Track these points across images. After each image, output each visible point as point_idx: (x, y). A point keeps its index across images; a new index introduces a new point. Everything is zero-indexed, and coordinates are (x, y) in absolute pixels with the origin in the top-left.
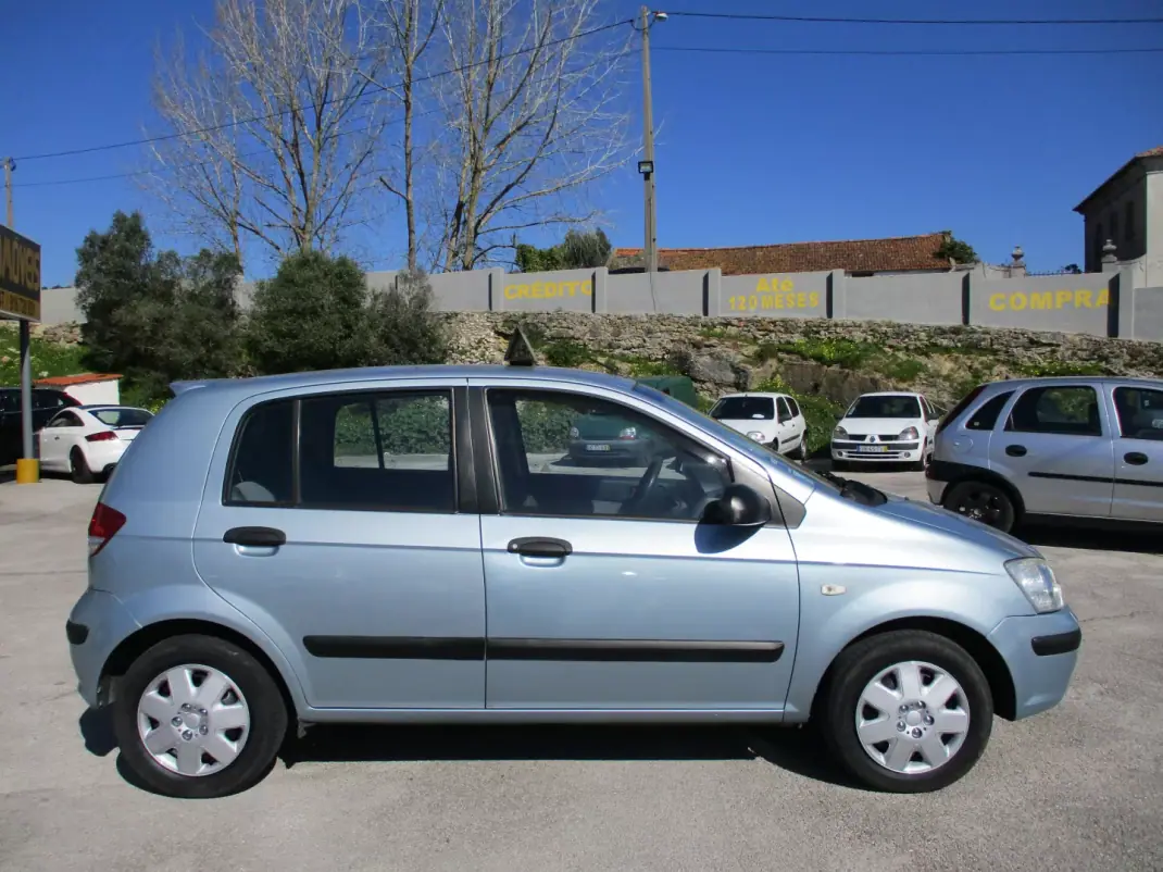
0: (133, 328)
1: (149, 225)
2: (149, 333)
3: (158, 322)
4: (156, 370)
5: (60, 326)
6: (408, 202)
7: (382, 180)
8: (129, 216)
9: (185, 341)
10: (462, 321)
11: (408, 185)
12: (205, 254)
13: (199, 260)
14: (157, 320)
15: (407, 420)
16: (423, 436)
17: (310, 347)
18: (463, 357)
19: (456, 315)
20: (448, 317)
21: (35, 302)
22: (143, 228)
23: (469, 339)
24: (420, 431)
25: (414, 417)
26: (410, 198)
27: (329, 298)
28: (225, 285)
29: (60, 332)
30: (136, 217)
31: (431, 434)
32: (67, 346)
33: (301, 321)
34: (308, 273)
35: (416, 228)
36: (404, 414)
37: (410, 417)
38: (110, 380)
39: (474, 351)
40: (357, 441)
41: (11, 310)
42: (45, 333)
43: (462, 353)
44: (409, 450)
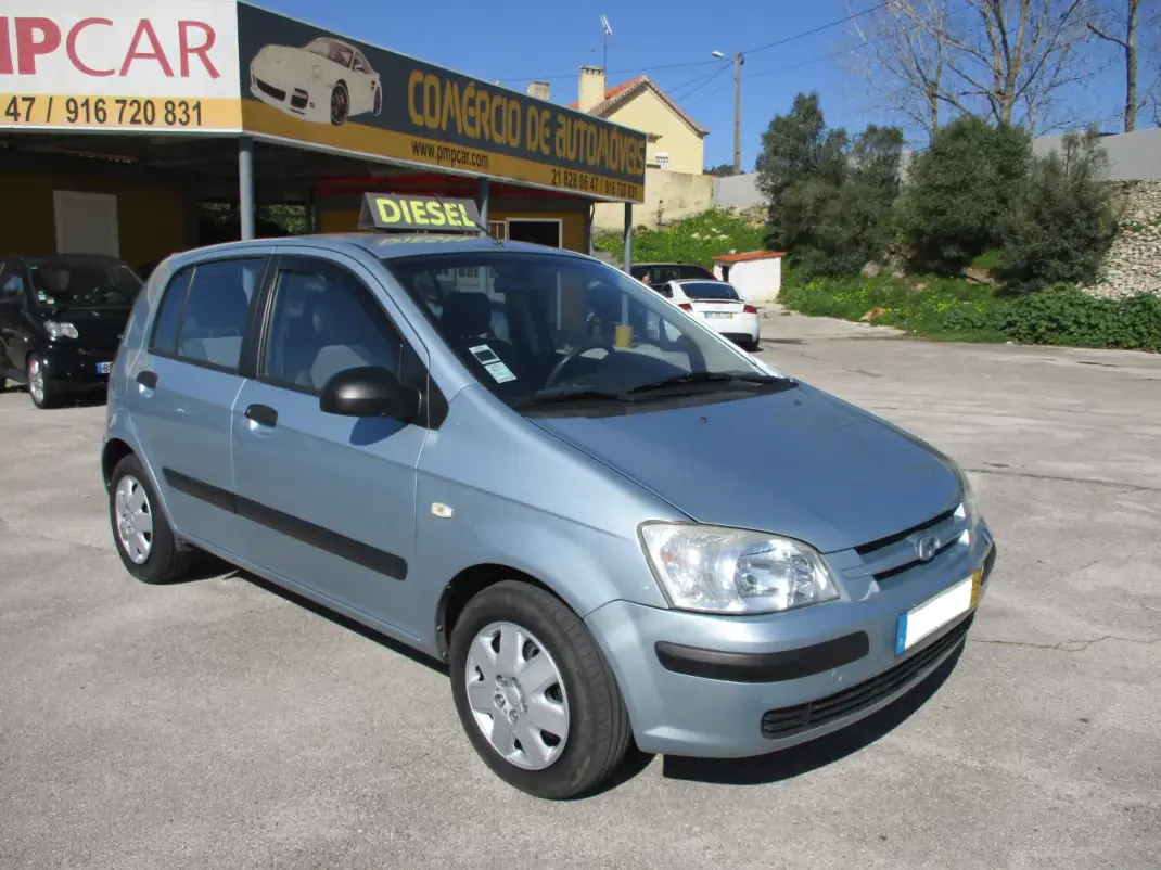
0: (799, 207)
1: (823, 106)
2: (810, 214)
3: (821, 202)
4: (817, 247)
5: (753, 208)
6: (1128, 49)
7: (1089, 27)
8: (807, 96)
9: (843, 221)
10: (1144, 191)
11: (1130, 28)
12: (872, 130)
13: (865, 136)
14: (818, 200)
15: (1038, 305)
16: (1054, 325)
17: (955, 224)
18: (1136, 234)
19: (1136, 183)
20: (1126, 186)
21: (638, 187)
22: (819, 109)
23: (1147, 212)
24: (1051, 319)
25: (1048, 302)
26: (1131, 43)
27: (989, 171)
28: (891, 161)
29: (752, 213)
30: (814, 98)
31: (1064, 323)
32: (757, 226)
33: (948, 197)
34: (963, 144)
35: (1137, 80)
36: (1036, 299)
37: (1043, 302)
38: (773, 257)
39: (1152, 227)
40: (981, 327)
41: (607, 193)
42: (741, 214)
43: (1135, 230)
44: (1036, 340)
